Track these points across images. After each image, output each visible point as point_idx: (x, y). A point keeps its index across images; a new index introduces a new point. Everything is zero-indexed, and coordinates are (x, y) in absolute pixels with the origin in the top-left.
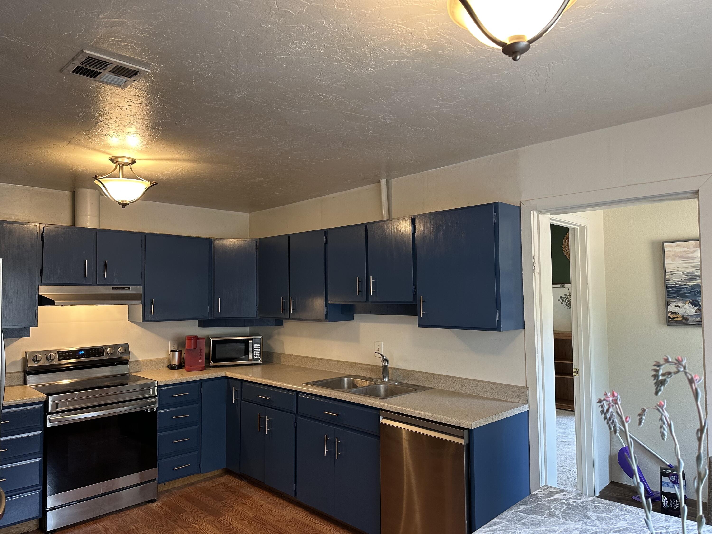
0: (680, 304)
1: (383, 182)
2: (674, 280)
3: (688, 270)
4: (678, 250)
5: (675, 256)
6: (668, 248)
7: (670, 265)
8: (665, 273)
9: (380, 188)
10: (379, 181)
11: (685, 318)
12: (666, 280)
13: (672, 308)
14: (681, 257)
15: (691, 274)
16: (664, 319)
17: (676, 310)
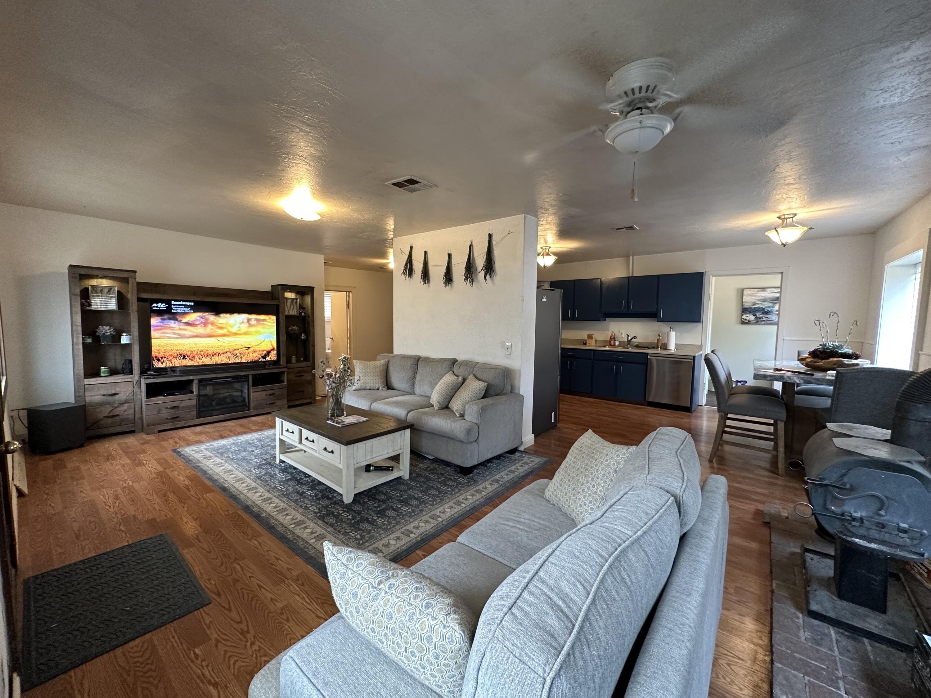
0: (748, 315)
1: (631, 257)
2: (746, 305)
3: (753, 301)
4: (750, 292)
5: (748, 295)
6: (745, 292)
7: (745, 299)
8: (743, 302)
9: (629, 260)
10: (629, 257)
11: (749, 321)
12: (743, 305)
13: (744, 317)
14: (751, 296)
15: (754, 303)
16: (739, 321)
17: (746, 318)
